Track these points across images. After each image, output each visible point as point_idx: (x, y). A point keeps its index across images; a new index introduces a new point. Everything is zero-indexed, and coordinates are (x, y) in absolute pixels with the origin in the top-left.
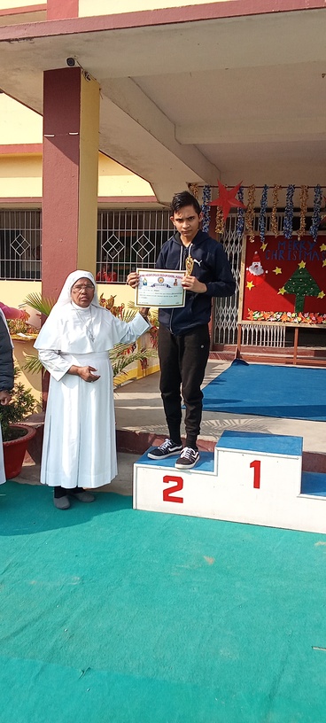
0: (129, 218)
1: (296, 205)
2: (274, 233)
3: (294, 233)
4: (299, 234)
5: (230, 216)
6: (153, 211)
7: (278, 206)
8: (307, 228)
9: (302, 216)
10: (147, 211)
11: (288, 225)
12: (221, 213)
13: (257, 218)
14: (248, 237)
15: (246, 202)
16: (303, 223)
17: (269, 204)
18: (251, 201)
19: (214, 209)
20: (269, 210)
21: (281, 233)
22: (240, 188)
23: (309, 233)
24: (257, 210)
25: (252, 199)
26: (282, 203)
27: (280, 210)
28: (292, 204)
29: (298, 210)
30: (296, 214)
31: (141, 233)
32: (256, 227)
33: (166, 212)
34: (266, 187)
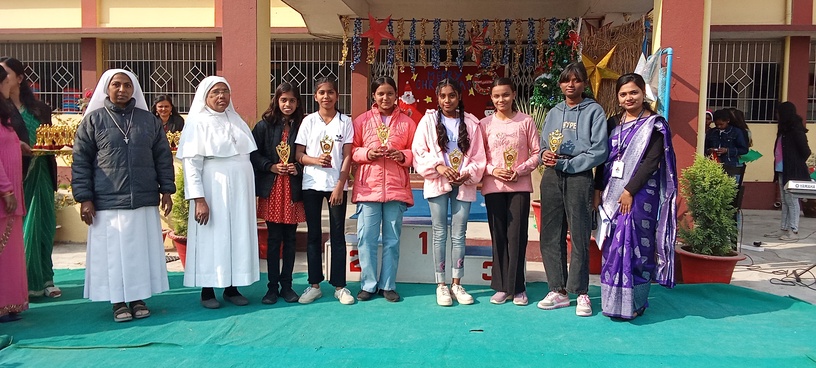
1: (442, 38)
2: (423, 64)
3: (442, 64)
4: (446, 65)
5: (384, 47)
6: (304, 43)
7: (426, 38)
8: (454, 60)
9: (448, 48)
10: (297, 43)
11: (436, 57)
12: (372, 44)
13: (406, 51)
14: (399, 68)
15: (395, 36)
16: (449, 55)
17: (418, 38)
18: (401, 33)
19: (365, 41)
20: (418, 43)
21: (430, 64)
22: (390, 22)
23: (455, 64)
24: (406, 42)
26: (430, 36)
27: (427, 43)
28: (439, 36)
29: (444, 43)
30: (442, 47)
31: (291, 64)
32: (406, 58)
33: (316, 44)
34: (414, 21)
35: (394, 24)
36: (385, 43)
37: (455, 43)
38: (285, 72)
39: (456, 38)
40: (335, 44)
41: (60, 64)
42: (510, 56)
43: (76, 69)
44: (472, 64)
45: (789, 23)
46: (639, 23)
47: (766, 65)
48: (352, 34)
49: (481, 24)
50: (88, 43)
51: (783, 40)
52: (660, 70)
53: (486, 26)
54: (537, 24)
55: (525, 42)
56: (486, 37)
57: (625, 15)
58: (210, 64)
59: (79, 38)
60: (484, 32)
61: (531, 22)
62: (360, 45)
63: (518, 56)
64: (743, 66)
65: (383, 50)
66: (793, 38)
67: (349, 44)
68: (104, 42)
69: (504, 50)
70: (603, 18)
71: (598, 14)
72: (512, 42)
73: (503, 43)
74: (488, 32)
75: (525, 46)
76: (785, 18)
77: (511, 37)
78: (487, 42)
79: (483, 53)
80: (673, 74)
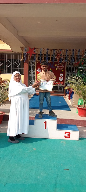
0: (4, 55)
1: (49, 54)
3: (49, 61)
5: (33, 56)
6: (11, 54)
8: (52, 60)
10: (9, 54)
11: (47, 60)
12: (29, 55)
13: (39, 57)
14: (37, 62)
15: (36, 53)
17: (42, 53)
18: (37, 52)
19: (28, 54)
20: (42, 55)
22: (34, 49)
24: (39, 55)
25: (38, 52)
26: (45, 53)
27: (45, 55)
29: (49, 55)
30: (49, 56)
31: (7, 60)
32: (39, 59)
33: (14, 54)
34: (41, 49)
37: (52, 55)
38: (6, 62)
40: (19, 54)
42: (67, 60)
44: (57, 62)
48: (24, 52)
53: (61, 51)
54: (75, 51)
56: (61, 54)
61: (73, 50)
62: (26, 55)
65: (33, 57)
67: (24, 55)
72: (68, 56)
74: (61, 53)
78: (61, 55)
79: (60, 58)
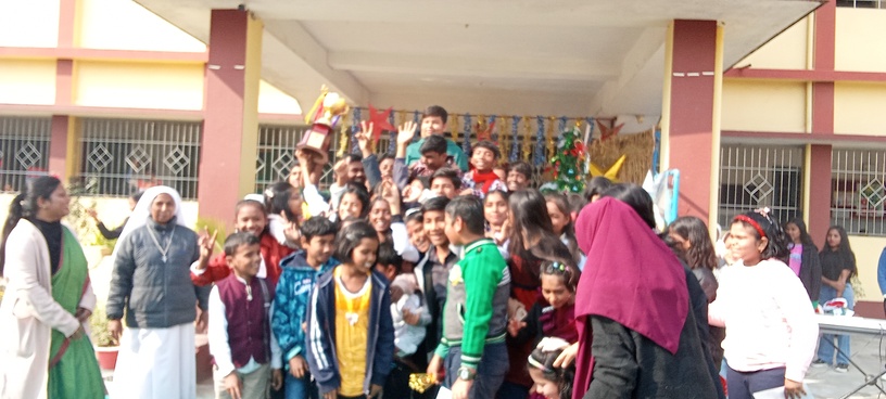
22: (391, 112)
31: (283, 151)
34: (417, 113)
35: (396, 115)
36: (385, 132)
37: (461, 135)
38: (276, 158)
39: (462, 131)
41: (26, 142)
42: (519, 154)
43: (44, 147)
45: (809, 130)
46: (649, 133)
47: (786, 174)
49: (489, 120)
50: (60, 120)
51: (803, 147)
52: (666, 191)
53: (493, 122)
54: (546, 122)
55: (534, 138)
56: (493, 133)
57: (638, 116)
58: (193, 148)
59: (49, 114)
60: (492, 127)
61: (540, 120)
63: (527, 154)
64: (763, 173)
66: (813, 146)
67: (349, 133)
68: (79, 120)
69: (512, 146)
70: (615, 119)
71: (610, 114)
72: (521, 138)
73: (511, 138)
74: (495, 128)
75: (534, 142)
76: (805, 125)
77: (520, 133)
80: (681, 195)
